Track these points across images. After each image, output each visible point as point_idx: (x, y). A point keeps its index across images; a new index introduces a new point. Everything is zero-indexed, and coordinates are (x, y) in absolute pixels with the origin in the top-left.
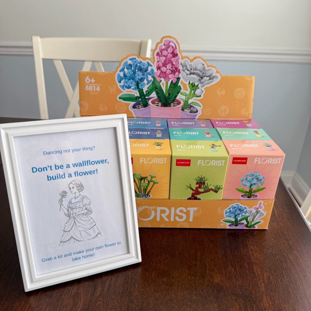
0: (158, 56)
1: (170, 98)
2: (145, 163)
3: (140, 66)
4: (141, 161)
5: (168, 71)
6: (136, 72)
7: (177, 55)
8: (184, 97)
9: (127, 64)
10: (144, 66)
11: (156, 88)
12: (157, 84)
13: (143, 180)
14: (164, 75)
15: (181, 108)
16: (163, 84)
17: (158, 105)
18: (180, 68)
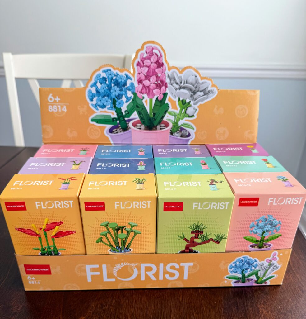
0: (139, 67)
1: (155, 119)
2: (122, 208)
3: (116, 79)
4: (116, 205)
5: (152, 85)
6: (111, 87)
7: (162, 64)
8: (173, 118)
9: (100, 77)
10: (121, 79)
11: (137, 107)
12: (139, 102)
13: (120, 231)
14: (147, 90)
15: (170, 131)
16: (146, 101)
17: (140, 129)
18: (167, 81)
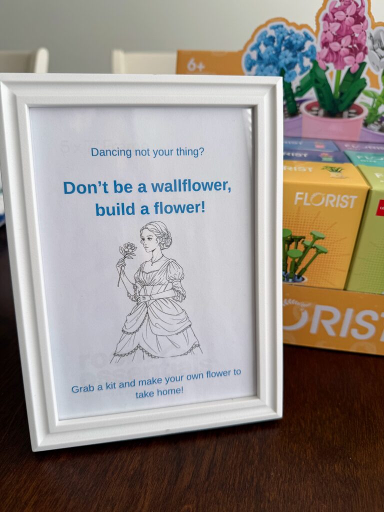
0: (326, 22)
1: (342, 102)
2: (305, 204)
3: (289, 40)
4: (297, 198)
5: (344, 49)
6: (280, 51)
7: (364, 19)
8: (370, 101)
9: (265, 35)
10: (297, 39)
11: (317, 81)
12: (319, 74)
14: (335, 57)
15: (362, 122)
16: (331, 74)
17: (317, 115)
18: (369, 44)
